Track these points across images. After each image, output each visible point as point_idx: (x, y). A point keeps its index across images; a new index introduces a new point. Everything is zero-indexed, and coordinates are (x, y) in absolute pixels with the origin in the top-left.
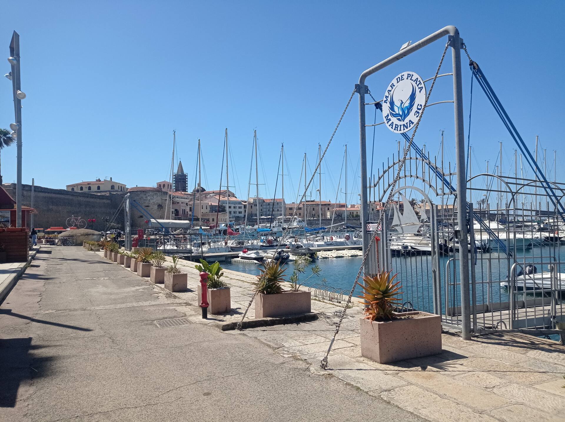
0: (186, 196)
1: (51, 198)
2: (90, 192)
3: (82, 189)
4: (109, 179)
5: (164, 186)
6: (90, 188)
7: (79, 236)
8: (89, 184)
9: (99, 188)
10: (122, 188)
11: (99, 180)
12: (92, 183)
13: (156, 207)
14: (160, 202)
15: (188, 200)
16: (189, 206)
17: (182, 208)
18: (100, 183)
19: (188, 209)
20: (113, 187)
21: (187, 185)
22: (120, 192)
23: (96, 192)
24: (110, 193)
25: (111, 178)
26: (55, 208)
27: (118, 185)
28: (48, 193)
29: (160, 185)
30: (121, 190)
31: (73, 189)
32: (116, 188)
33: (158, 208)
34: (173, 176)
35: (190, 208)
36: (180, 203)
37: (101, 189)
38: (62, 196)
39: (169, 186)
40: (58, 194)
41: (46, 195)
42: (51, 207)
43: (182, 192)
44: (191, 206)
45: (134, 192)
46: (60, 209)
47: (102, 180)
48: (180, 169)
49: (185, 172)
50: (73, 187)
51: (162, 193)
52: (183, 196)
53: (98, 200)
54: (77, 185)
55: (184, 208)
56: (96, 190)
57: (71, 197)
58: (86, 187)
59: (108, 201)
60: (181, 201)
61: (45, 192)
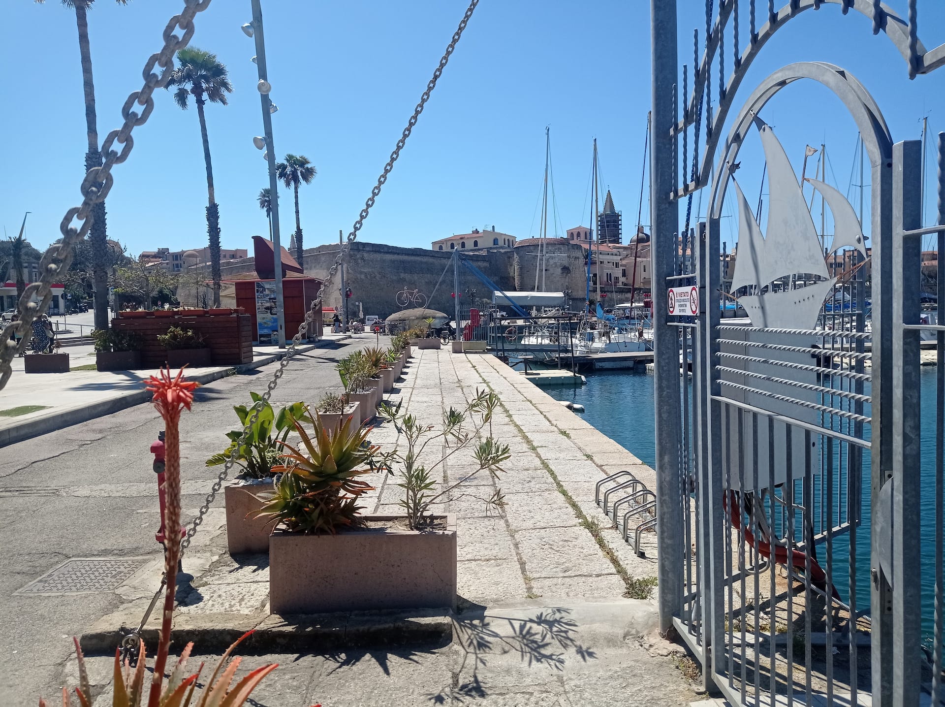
0: (615, 251)
1: (403, 262)
2: (463, 251)
3: (452, 246)
4: (490, 229)
5: (579, 234)
6: (463, 245)
7: (414, 320)
8: (461, 238)
9: (476, 244)
10: (510, 241)
11: (477, 232)
12: (466, 237)
13: (559, 270)
14: (566, 263)
15: (619, 258)
16: (621, 268)
17: (606, 271)
18: (477, 235)
19: (618, 272)
20: (495, 241)
21: (620, 231)
22: (506, 248)
23: (471, 250)
24: (488, 251)
25: (493, 227)
26: (407, 276)
27: (503, 237)
28: (398, 254)
29: (572, 233)
30: (509, 246)
31: (441, 248)
32: (501, 243)
33: (562, 273)
34: (597, 216)
35: (624, 271)
36: (606, 262)
37: (480, 246)
38: (418, 259)
39: (588, 234)
40: (413, 255)
41: (395, 257)
42: (402, 275)
43: (610, 245)
44: (624, 268)
45: (524, 248)
46: (416, 278)
47: (481, 231)
48: (608, 204)
49: (617, 209)
50: (440, 244)
51: (570, 247)
52: (610, 250)
53: (471, 262)
54: (446, 240)
55: (609, 272)
56: (472, 247)
57: (431, 260)
58: (458, 244)
59: (486, 264)
60: (606, 259)
61: (394, 253)
